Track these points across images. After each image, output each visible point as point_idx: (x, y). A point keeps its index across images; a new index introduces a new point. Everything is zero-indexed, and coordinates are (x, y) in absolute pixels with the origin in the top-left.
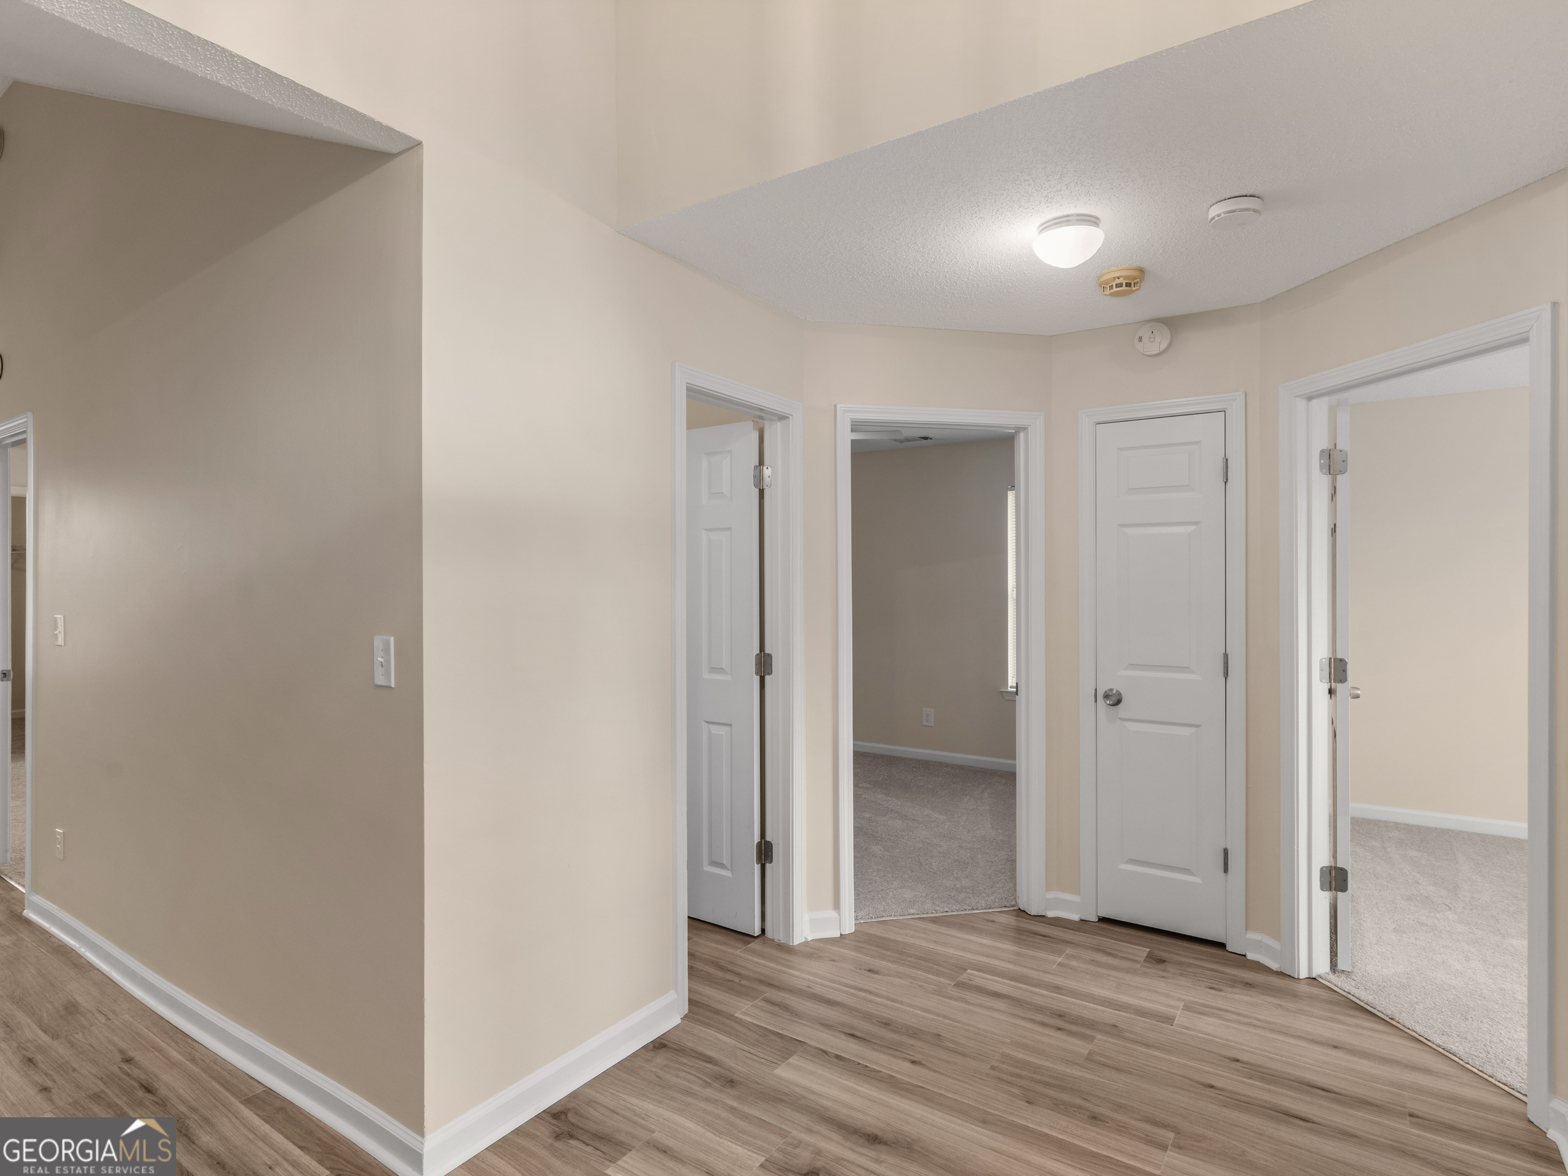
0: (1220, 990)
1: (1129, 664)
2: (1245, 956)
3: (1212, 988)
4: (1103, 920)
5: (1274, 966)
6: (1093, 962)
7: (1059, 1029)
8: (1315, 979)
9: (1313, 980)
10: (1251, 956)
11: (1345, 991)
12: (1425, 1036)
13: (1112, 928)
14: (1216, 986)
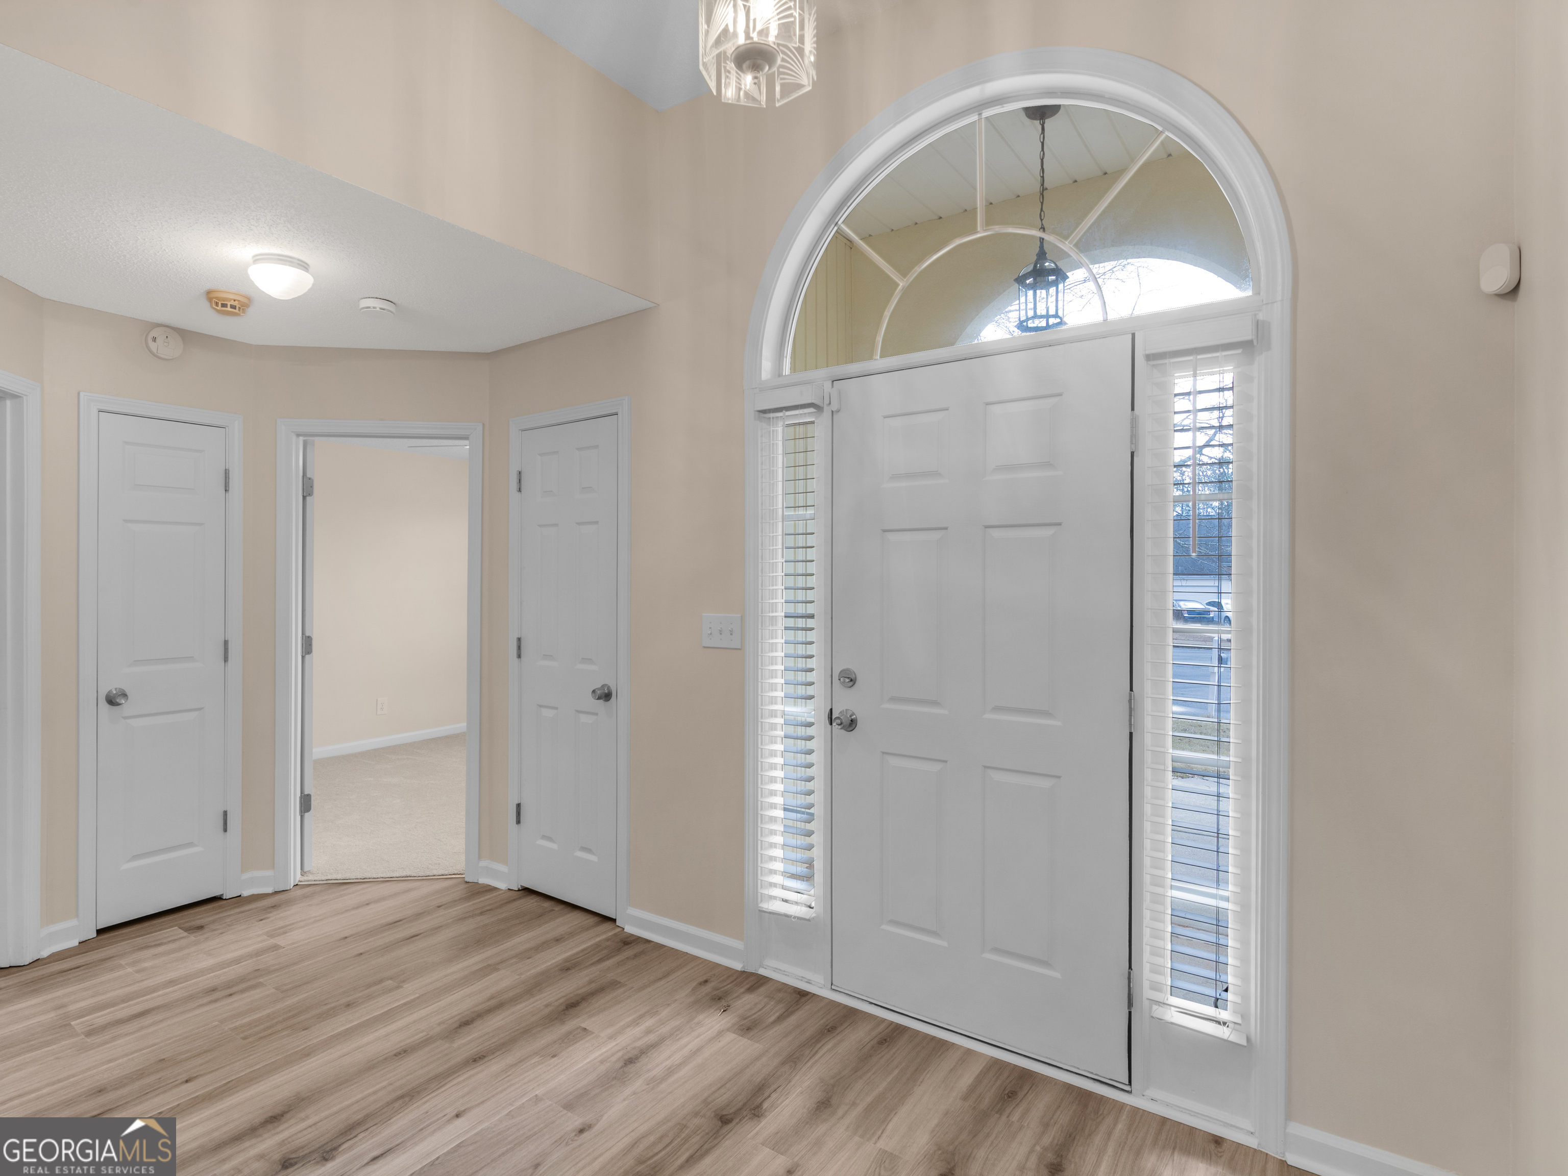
0: (268, 918)
1: (134, 661)
2: (240, 896)
3: (261, 920)
4: (100, 932)
5: (270, 890)
6: (156, 956)
7: (231, 995)
8: (297, 885)
9: (297, 886)
10: (246, 893)
11: (324, 880)
12: (389, 876)
13: (117, 933)
14: (263, 918)
